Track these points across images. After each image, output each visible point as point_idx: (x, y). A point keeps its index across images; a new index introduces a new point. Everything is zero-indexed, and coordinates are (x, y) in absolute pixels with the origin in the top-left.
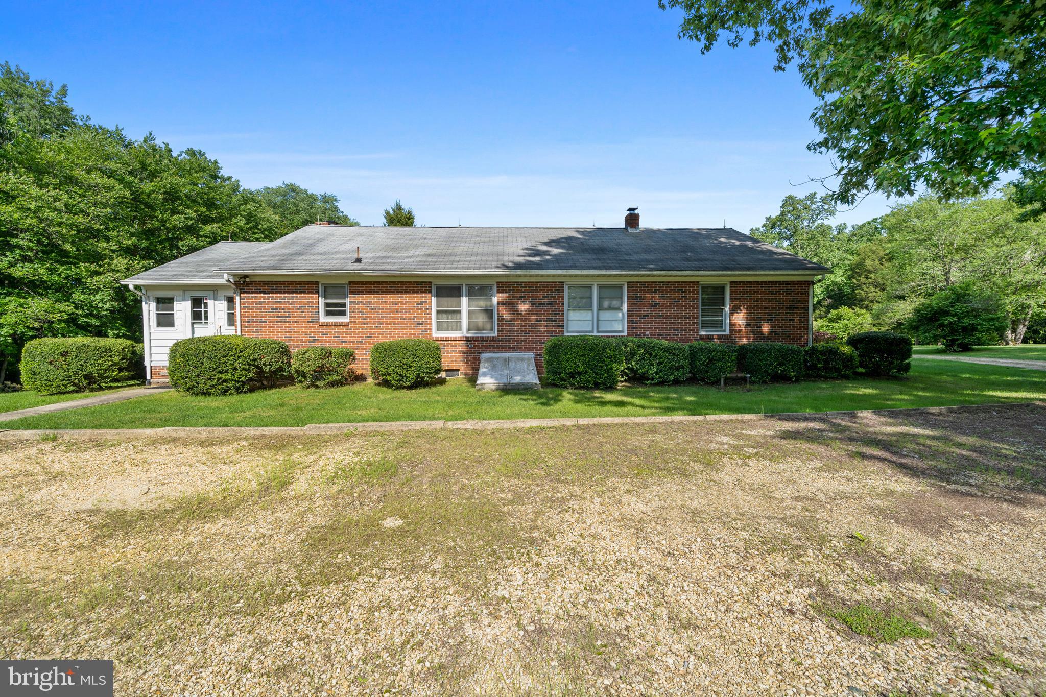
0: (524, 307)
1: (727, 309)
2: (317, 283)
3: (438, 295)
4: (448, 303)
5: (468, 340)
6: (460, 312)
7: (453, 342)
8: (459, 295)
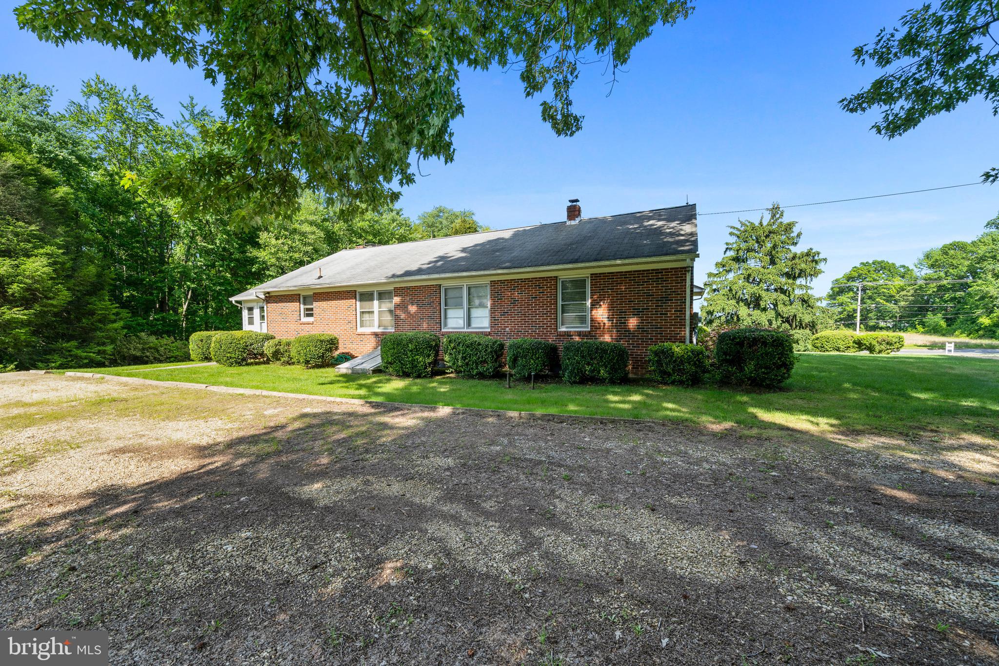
0: (413, 309)
1: (589, 303)
2: (299, 295)
3: (361, 300)
4: (367, 306)
5: (378, 334)
6: (372, 312)
7: (368, 336)
8: (372, 300)
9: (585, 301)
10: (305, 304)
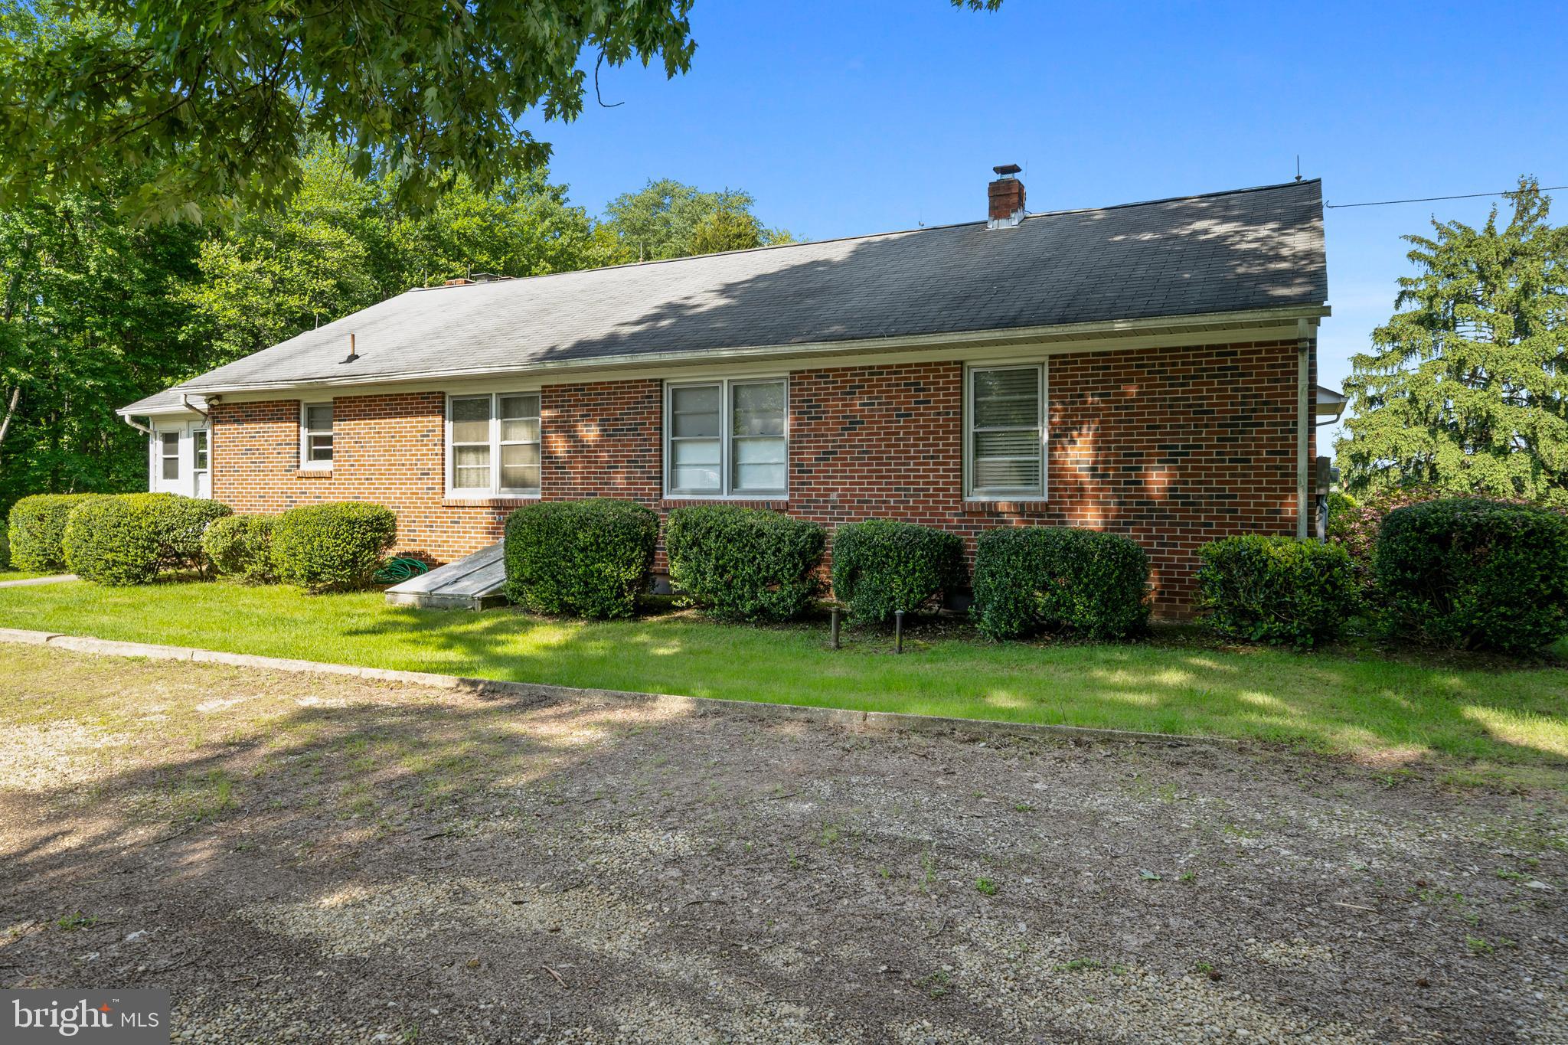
1: (1044, 430)
2: (298, 403)
3: (455, 418)
4: (471, 432)
5: (498, 506)
6: (485, 449)
7: (472, 511)
8: (486, 417)
9: (1035, 424)
10: (310, 426)
